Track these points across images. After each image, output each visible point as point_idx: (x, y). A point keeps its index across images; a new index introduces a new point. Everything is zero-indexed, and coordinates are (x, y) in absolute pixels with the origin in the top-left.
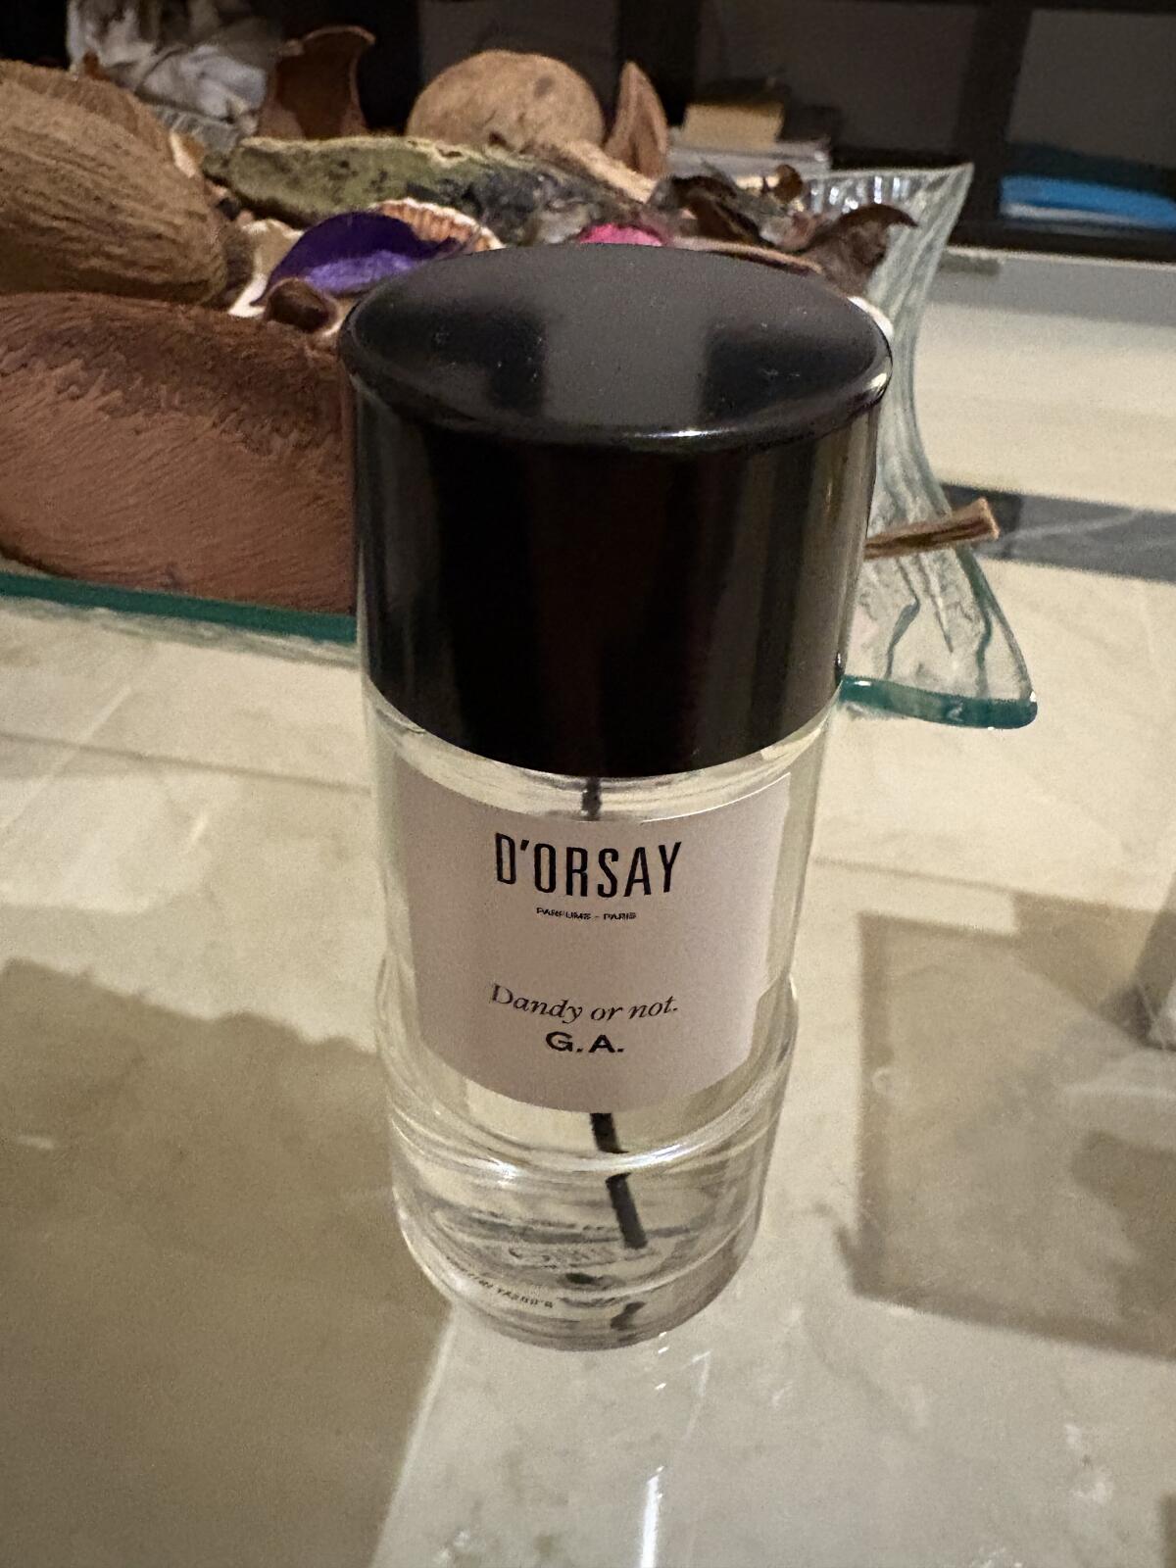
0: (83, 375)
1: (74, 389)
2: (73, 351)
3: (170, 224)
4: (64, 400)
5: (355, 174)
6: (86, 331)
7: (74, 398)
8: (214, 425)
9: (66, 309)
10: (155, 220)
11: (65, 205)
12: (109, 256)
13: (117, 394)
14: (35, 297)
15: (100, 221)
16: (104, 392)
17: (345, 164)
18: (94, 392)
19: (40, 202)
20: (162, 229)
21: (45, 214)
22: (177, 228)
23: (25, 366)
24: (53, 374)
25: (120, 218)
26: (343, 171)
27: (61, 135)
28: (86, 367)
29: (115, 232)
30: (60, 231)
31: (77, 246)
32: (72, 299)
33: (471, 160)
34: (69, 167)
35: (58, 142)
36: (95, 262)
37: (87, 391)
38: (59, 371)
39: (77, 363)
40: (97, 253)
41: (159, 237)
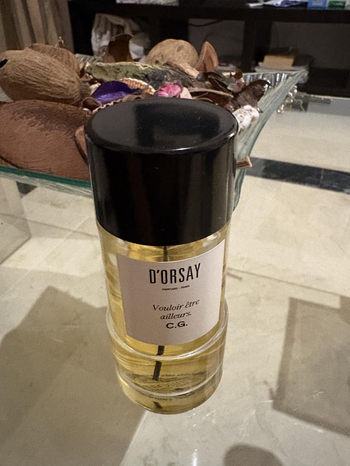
0: (35, 120)
1: (33, 124)
2: (34, 115)
3: (63, 84)
4: (30, 126)
5: (121, 72)
6: (37, 109)
7: (32, 126)
8: (65, 134)
9: (33, 104)
10: (59, 82)
11: (36, 78)
12: (47, 91)
13: (43, 125)
14: (26, 101)
15: (45, 82)
16: (40, 125)
17: (118, 69)
18: (37, 125)
19: (30, 78)
20: (61, 85)
21: (31, 80)
22: (65, 85)
23: (21, 118)
24: (28, 120)
25: (50, 82)
26: (118, 71)
27: (36, 61)
28: (36, 119)
29: (48, 85)
30: (34, 85)
31: (38, 89)
32: (35, 102)
33: (149, 68)
34: (37, 69)
35: (36, 63)
36: (43, 93)
37: (35, 125)
38: (29, 119)
39: (34, 118)
40: (44, 90)
41: (60, 87)
